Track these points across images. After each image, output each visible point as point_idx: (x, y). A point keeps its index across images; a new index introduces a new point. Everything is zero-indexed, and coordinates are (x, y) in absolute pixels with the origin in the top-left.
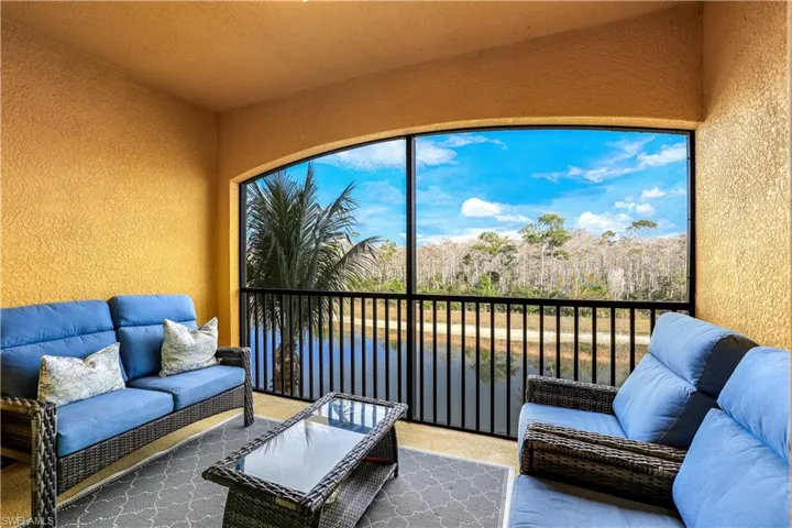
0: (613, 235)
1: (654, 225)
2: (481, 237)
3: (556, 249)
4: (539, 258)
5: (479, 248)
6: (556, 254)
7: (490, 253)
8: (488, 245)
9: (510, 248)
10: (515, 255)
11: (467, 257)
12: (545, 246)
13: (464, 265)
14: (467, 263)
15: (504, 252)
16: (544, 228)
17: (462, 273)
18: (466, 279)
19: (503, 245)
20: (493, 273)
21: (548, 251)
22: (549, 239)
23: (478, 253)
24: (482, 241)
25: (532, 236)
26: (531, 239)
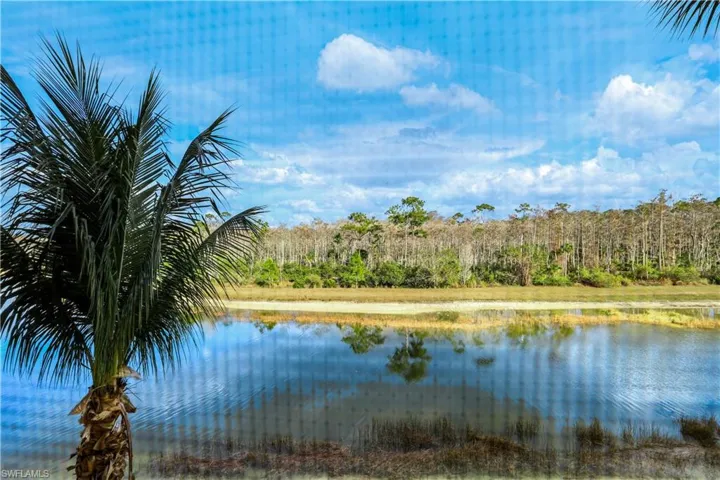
0: (462, 216)
1: (492, 208)
2: (351, 218)
3: (416, 228)
4: (402, 236)
5: (349, 228)
6: (416, 233)
7: (360, 232)
8: (358, 225)
9: (377, 228)
10: (381, 234)
11: (338, 236)
12: (407, 226)
13: (335, 244)
14: (338, 242)
15: (372, 231)
16: (408, 209)
17: (333, 251)
18: (337, 257)
19: (371, 225)
20: (362, 251)
21: (410, 231)
22: (411, 219)
23: (348, 232)
24: (351, 221)
25: (397, 217)
26: (397, 219)
